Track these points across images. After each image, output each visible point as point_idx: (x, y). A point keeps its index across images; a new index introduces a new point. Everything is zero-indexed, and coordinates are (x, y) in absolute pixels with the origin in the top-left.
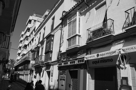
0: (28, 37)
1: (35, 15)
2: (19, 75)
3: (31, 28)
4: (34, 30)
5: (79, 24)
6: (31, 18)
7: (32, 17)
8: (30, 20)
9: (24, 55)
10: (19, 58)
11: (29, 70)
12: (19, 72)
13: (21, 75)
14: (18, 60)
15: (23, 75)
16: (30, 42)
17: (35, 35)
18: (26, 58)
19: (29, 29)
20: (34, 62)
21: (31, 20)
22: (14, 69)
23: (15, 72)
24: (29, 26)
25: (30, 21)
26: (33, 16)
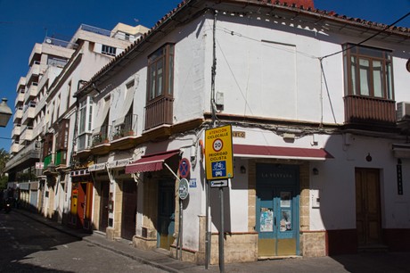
0: (35, 97)
1: (49, 41)
2: (20, 191)
3: (40, 77)
4: (46, 84)
5: (90, 116)
6: (38, 48)
7: (41, 45)
8: (36, 54)
9: (28, 143)
10: (16, 148)
11: (37, 179)
12: (18, 185)
13: (22, 191)
14: (15, 154)
15: (28, 191)
16: (40, 113)
17: (48, 101)
18: (30, 153)
19: (35, 79)
20: (43, 166)
21: (40, 55)
22: (7, 174)
23: (10, 185)
24: (36, 69)
25: (38, 58)
26: (44, 44)
